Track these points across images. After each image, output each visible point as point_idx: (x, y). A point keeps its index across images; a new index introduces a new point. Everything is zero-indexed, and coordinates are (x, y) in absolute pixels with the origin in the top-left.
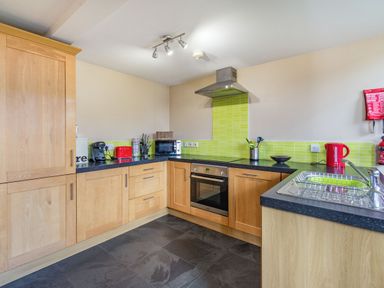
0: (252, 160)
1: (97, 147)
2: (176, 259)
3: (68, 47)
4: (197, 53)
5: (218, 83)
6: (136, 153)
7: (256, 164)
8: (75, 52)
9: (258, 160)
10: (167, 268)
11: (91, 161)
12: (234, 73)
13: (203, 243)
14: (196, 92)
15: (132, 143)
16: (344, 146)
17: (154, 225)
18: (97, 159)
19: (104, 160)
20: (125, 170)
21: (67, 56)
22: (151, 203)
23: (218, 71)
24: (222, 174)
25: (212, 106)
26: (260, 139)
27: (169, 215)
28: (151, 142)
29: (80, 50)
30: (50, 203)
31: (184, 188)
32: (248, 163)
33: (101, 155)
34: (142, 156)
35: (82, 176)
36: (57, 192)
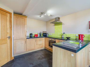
0: (62, 38)
1: (31, 34)
2: (43, 56)
3: (25, 16)
4: (49, 15)
5: (55, 21)
6: (39, 36)
7: (63, 39)
8: (26, 17)
9: (63, 38)
10: (41, 58)
11: (30, 37)
12: (59, 18)
13: (50, 55)
14: (50, 23)
15: (38, 34)
16: (83, 35)
17: (41, 50)
18: (31, 37)
19: (32, 37)
20: (35, 39)
21: (25, 18)
22: (41, 46)
23: (55, 18)
24: (54, 40)
25: (55, 26)
26: (64, 33)
27: (45, 49)
28: (42, 33)
29: (27, 17)
30: (22, 44)
31: (47, 43)
32: (61, 38)
33: (32, 36)
34: (40, 36)
35: (27, 39)
36: (23, 42)
